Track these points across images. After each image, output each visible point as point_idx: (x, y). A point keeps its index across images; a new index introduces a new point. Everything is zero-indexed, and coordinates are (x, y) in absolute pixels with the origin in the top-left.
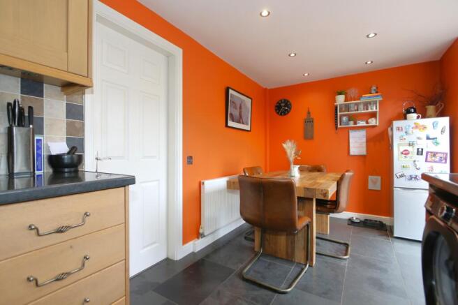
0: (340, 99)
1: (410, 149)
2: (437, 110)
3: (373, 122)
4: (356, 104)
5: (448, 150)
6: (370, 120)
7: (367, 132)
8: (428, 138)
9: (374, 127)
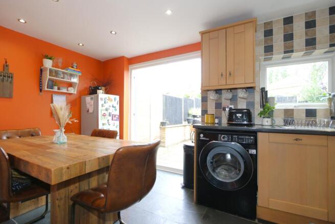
0: (48, 64)
1: (106, 112)
2: (106, 90)
3: (72, 90)
4: (63, 73)
5: (118, 114)
6: (70, 89)
7: (66, 98)
8: (113, 107)
9: (71, 94)
